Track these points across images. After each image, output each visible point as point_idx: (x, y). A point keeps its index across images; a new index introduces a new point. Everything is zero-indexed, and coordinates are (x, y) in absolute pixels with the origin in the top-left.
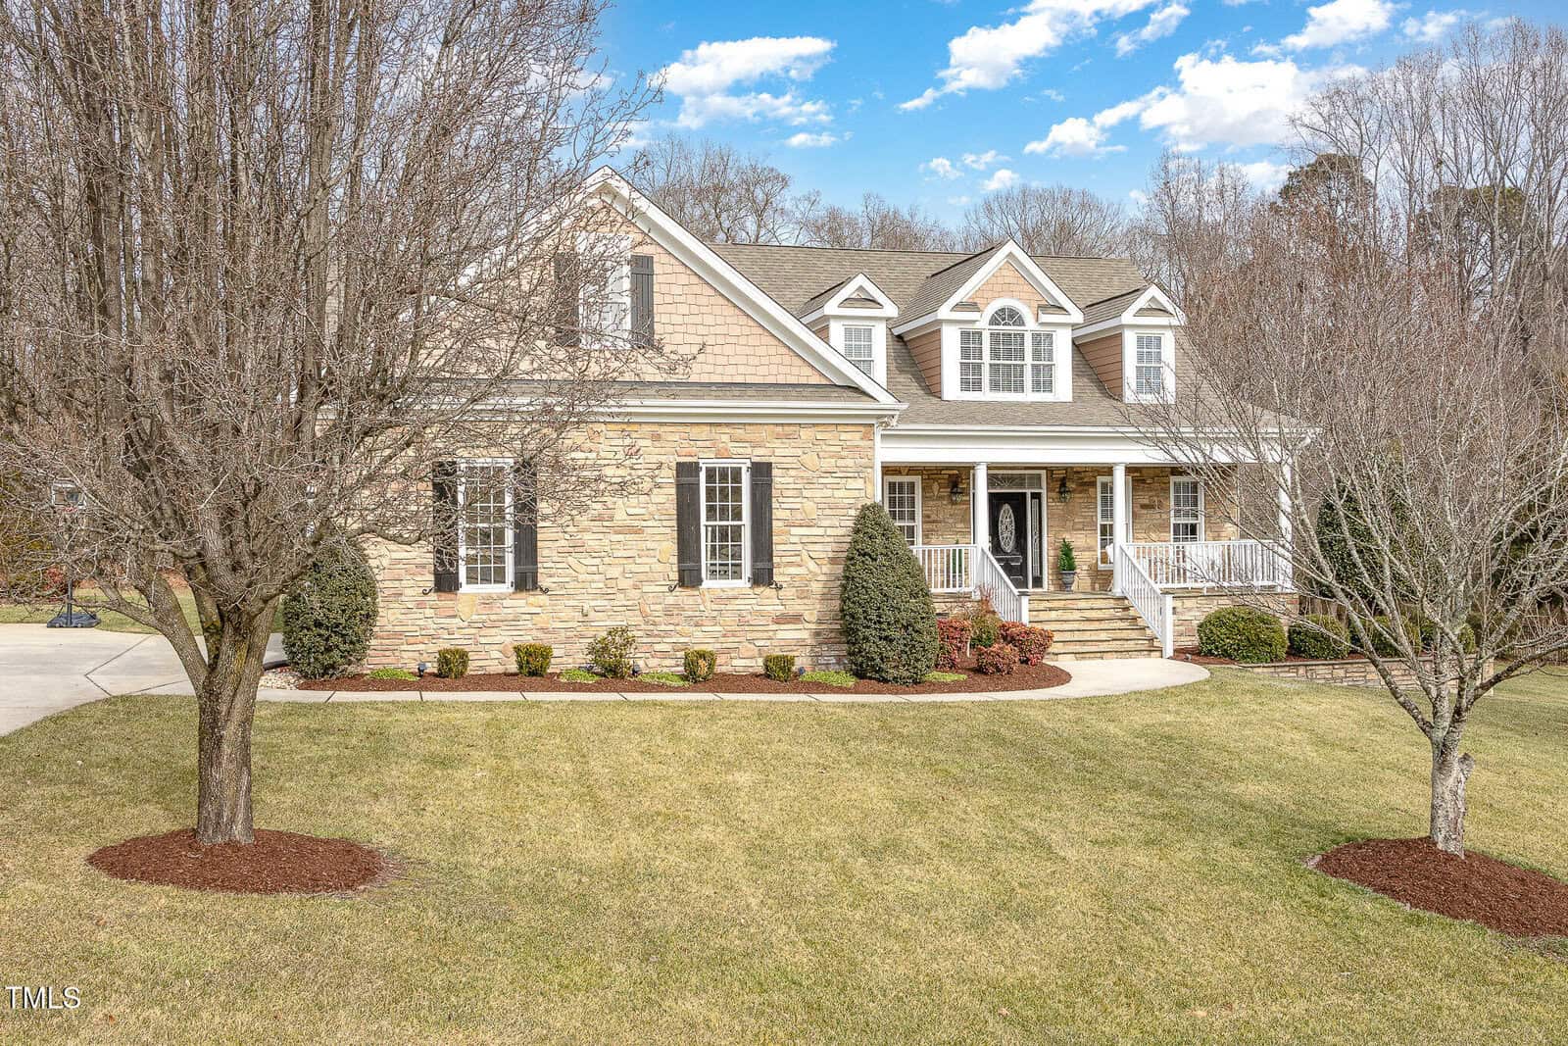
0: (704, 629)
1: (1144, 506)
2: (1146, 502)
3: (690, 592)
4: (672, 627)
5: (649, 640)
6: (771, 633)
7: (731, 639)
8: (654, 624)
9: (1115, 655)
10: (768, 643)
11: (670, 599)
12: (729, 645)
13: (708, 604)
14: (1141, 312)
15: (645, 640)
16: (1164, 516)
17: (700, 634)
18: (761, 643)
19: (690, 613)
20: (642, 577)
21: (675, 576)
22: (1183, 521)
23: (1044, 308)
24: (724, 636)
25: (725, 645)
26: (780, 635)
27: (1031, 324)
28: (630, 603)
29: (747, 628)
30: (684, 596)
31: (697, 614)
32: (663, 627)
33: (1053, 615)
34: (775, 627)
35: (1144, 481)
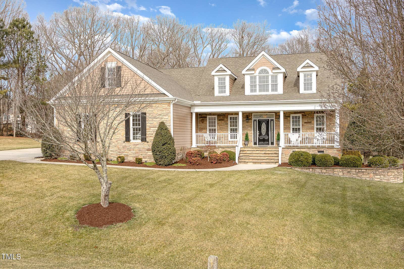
0: (131, 151)
1: (305, 123)
2: (306, 121)
3: (128, 143)
4: (124, 151)
5: (119, 154)
6: (146, 153)
7: (137, 154)
8: (120, 150)
9: (265, 163)
10: (145, 155)
11: (124, 144)
12: (136, 156)
13: (132, 146)
14: (304, 67)
15: (118, 154)
16: (312, 125)
17: (130, 153)
18: (144, 155)
19: (128, 148)
20: (117, 139)
21: (125, 139)
22: (319, 127)
23: (274, 69)
24: (136, 153)
25: (136, 155)
26: (148, 153)
27: (270, 73)
28: (115, 145)
29: (141, 152)
30: (127, 144)
31: (129, 148)
32: (122, 151)
33: (257, 152)
34: (147, 152)
35: (306, 115)
